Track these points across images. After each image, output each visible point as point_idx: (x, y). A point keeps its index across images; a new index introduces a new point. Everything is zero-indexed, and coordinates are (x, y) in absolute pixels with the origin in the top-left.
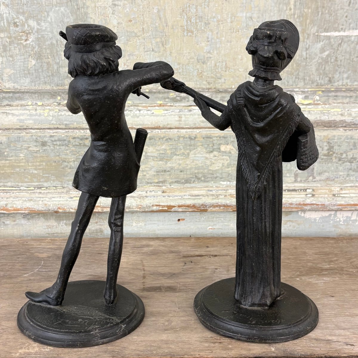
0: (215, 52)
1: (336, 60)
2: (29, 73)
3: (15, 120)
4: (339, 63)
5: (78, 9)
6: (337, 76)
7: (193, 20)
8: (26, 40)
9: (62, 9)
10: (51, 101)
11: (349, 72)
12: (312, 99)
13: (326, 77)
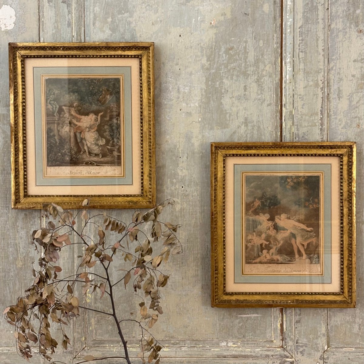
0: (192, 323)
1: (246, 327)
2: (108, 332)
3: (101, 354)
4: (247, 328)
5: (132, 304)
6: (247, 334)
7: (182, 309)
8: (108, 318)
9: (125, 304)
10: (117, 344)
11: (252, 333)
12: (237, 344)
13: (242, 334)
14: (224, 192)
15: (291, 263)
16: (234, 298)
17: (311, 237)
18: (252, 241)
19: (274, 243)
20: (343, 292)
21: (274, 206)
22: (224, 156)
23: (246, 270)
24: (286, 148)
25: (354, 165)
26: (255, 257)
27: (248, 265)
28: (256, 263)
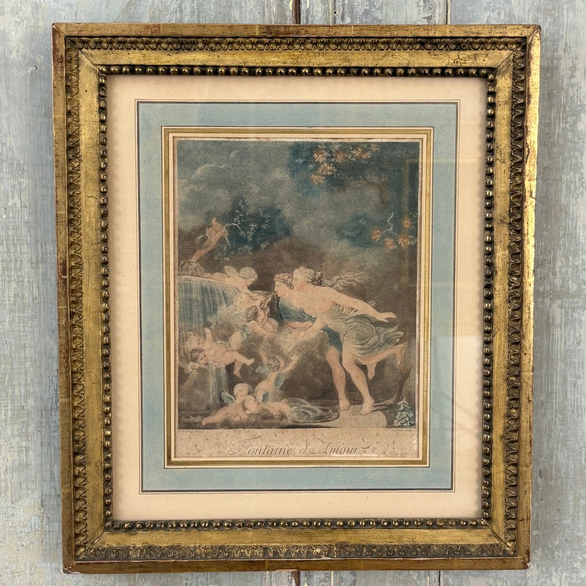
14: (104, 193)
15: (325, 424)
16: (138, 540)
17: (388, 341)
18: (201, 355)
19: (271, 362)
20: (489, 519)
21: (271, 243)
22: (101, 71)
23: (179, 447)
24: (309, 46)
25: (531, 105)
26: (208, 409)
27: (185, 434)
28: (212, 426)
